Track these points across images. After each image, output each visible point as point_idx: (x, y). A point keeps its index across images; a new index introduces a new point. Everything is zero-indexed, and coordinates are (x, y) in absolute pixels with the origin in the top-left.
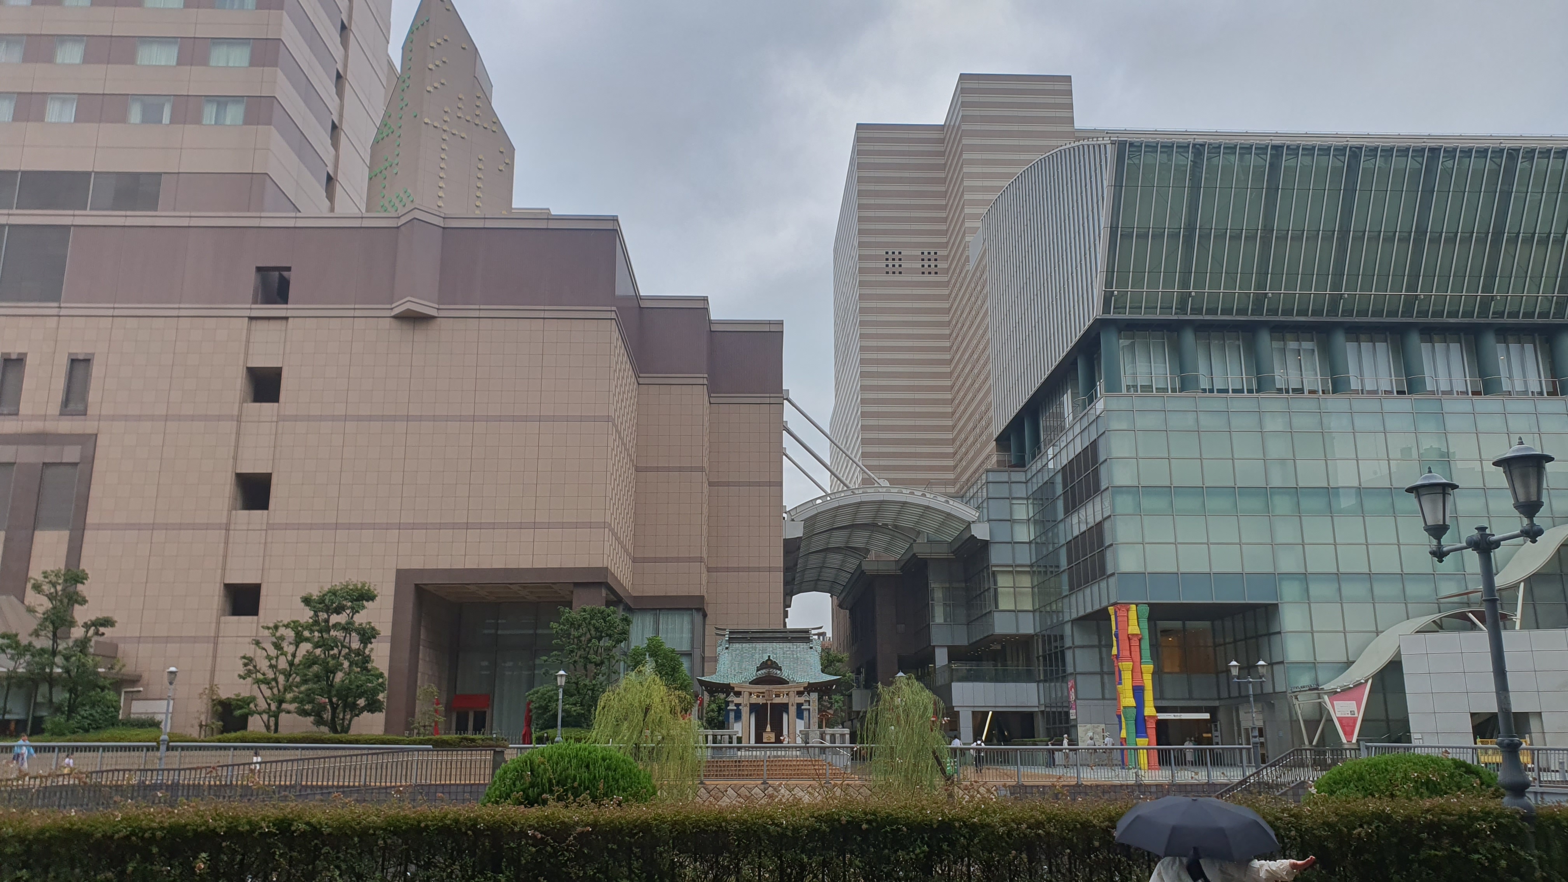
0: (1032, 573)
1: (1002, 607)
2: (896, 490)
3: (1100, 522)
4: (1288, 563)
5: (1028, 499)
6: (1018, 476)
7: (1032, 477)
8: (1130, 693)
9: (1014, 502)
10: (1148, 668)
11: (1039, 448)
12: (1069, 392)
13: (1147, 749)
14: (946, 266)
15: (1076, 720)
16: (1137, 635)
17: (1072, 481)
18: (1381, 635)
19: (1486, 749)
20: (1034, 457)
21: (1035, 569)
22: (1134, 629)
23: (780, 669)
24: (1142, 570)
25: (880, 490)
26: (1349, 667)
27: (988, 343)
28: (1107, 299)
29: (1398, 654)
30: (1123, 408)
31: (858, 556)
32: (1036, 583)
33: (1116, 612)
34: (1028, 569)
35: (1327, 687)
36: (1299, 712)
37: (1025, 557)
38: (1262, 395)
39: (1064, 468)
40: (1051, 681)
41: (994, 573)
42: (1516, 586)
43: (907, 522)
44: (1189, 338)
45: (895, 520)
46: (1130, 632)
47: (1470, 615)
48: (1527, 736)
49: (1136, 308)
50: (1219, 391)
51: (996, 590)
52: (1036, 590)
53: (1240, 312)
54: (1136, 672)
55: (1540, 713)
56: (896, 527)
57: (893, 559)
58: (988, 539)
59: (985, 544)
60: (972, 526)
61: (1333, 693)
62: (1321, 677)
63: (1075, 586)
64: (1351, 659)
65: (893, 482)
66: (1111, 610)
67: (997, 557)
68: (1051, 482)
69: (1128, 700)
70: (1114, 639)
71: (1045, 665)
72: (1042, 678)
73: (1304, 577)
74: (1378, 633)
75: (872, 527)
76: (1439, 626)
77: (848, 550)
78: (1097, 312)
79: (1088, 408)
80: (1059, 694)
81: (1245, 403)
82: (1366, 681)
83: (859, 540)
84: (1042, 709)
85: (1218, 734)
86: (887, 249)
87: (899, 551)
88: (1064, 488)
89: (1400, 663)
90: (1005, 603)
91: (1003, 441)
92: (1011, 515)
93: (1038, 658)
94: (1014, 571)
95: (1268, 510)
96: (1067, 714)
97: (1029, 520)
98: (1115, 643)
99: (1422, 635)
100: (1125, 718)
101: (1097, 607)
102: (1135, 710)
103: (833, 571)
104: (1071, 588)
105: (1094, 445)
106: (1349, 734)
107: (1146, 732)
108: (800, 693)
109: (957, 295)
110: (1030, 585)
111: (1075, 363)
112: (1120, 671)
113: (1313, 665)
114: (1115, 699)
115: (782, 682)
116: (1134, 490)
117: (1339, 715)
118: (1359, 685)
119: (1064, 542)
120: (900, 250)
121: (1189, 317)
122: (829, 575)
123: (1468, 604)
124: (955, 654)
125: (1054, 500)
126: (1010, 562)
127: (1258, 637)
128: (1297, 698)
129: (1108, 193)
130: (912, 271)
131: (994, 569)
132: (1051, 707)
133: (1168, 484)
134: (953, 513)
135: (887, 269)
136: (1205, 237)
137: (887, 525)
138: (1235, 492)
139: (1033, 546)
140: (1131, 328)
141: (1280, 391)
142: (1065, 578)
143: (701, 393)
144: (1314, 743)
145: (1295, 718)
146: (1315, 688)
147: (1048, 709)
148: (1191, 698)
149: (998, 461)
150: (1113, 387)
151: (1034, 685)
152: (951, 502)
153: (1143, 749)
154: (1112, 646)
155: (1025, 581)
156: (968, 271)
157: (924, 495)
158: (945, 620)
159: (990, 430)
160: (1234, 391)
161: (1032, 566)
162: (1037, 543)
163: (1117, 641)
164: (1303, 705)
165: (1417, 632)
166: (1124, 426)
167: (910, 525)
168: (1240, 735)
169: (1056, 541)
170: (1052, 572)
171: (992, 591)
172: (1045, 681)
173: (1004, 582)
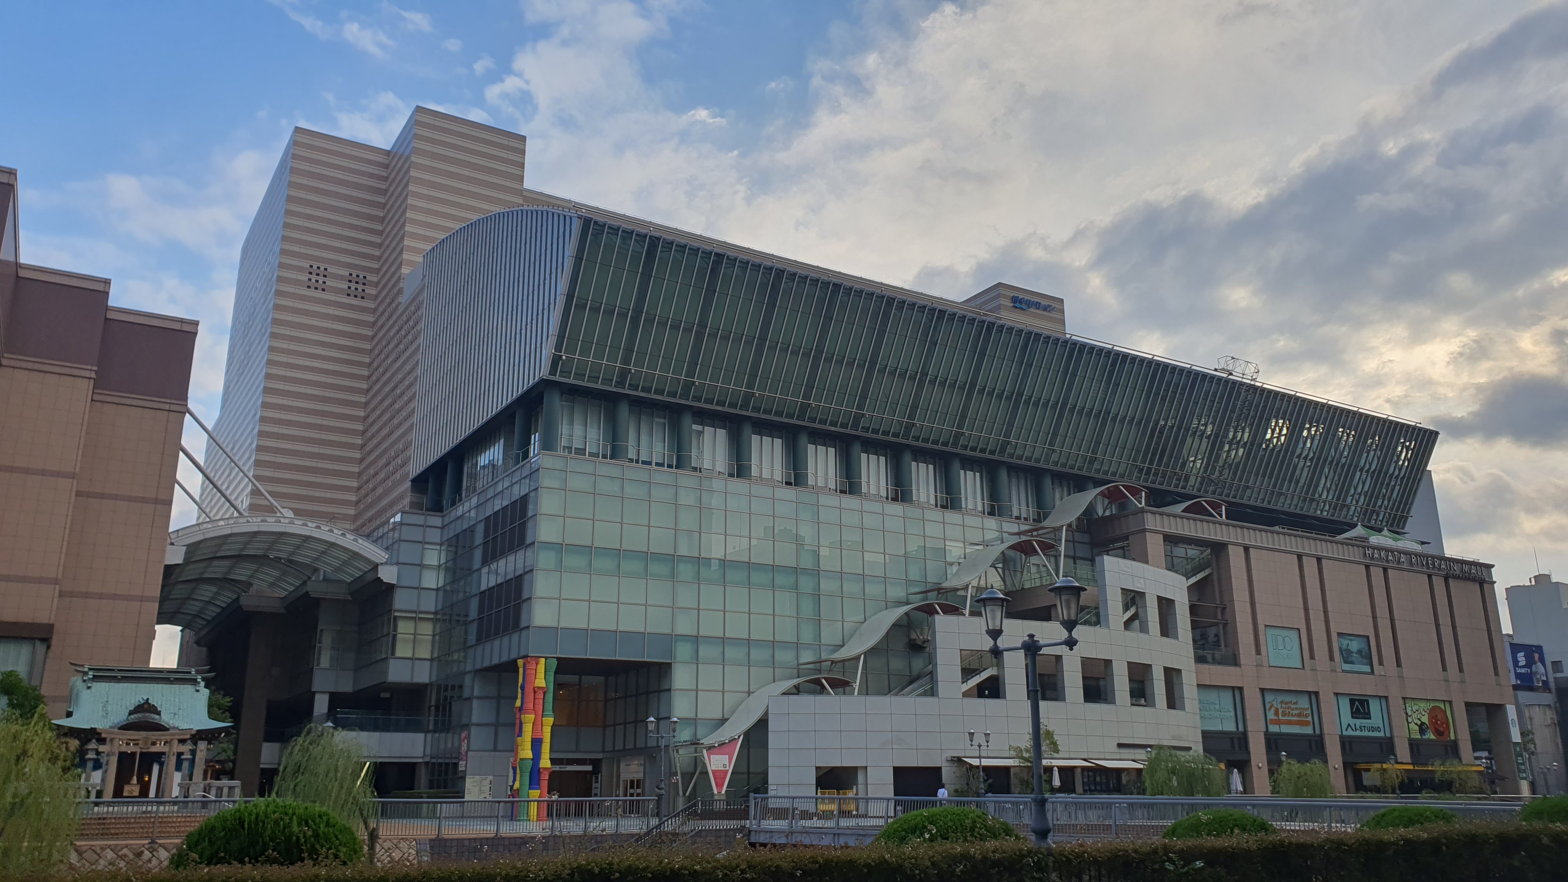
0: (435, 621)
1: (398, 654)
2: (301, 522)
3: (521, 576)
4: (684, 627)
5: (441, 544)
6: (435, 520)
7: (450, 523)
8: (528, 745)
9: (427, 546)
10: (549, 721)
11: (460, 495)
12: (502, 442)
13: (538, 801)
14: (374, 292)
15: (465, 772)
16: (542, 688)
17: (495, 531)
18: (752, 696)
19: (823, 799)
20: (453, 503)
21: (439, 616)
22: (540, 682)
23: (159, 713)
24: (555, 625)
25: (282, 520)
26: (723, 724)
27: (416, 379)
28: (556, 361)
29: (766, 713)
30: (558, 467)
31: (236, 589)
32: (438, 631)
33: (524, 665)
34: (432, 616)
35: (706, 741)
36: (678, 765)
37: (429, 603)
38: (680, 471)
39: (487, 519)
40: (442, 731)
41: (395, 618)
42: (857, 658)
43: (304, 557)
44: (624, 411)
45: (292, 553)
46: (536, 685)
47: (824, 681)
48: (855, 787)
49: (580, 376)
50: (644, 462)
51: (395, 636)
52: (437, 638)
53: (670, 394)
54: (537, 725)
55: (866, 768)
56: (290, 561)
57: (277, 595)
58: (395, 582)
59: (391, 587)
60: (380, 567)
61: (710, 748)
62: (700, 732)
63: (483, 637)
64: (726, 717)
65: (297, 512)
66: (520, 662)
67: (401, 601)
68: (471, 530)
69: (527, 753)
70: (520, 691)
71: (437, 715)
72: (431, 728)
73: (696, 640)
74: (749, 693)
75: (261, 559)
76: (797, 690)
77: (225, 582)
78: (544, 372)
79: (521, 464)
80: (449, 745)
81: (664, 476)
82: (739, 737)
83: (241, 573)
84: (427, 759)
85: (598, 785)
86: (312, 263)
87: (288, 586)
88: (485, 537)
89: (767, 721)
90: (403, 650)
91: (420, 482)
92: (422, 561)
93: (430, 707)
94: (416, 617)
95: (673, 576)
96: (456, 765)
97: (439, 566)
98: (519, 695)
99: (786, 697)
100: (521, 770)
101: (505, 658)
102: (531, 762)
103: (200, 604)
104: (480, 639)
105: (524, 500)
106: (719, 785)
107: (539, 784)
108: (182, 741)
109: (383, 325)
110: (431, 633)
111: (513, 416)
112: (521, 724)
113: (693, 721)
114: (513, 751)
115: (160, 728)
116: (559, 548)
117: (714, 768)
118: (733, 740)
119: (477, 592)
120: (326, 266)
121: (627, 391)
122: (193, 607)
123: (820, 671)
124: (337, 701)
125: (472, 549)
126: (414, 608)
127: (648, 693)
128: (677, 752)
129: (569, 264)
130: (338, 291)
131: (396, 614)
132: (438, 758)
133: (590, 544)
134: (361, 552)
135: (309, 284)
136: (650, 321)
137: (280, 558)
138: (647, 557)
139: (441, 593)
140: (573, 393)
141: (695, 469)
142: (473, 629)
143: (85, 387)
144: (687, 794)
145: (674, 770)
146: (695, 743)
147: (434, 761)
148: (577, 751)
149: (411, 503)
150: (548, 445)
151: (420, 736)
152: (360, 541)
153: (534, 801)
154: (516, 698)
155: (427, 629)
156: (400, 303)
157: (331, 531)
158: (330, 666)
159: (406, 468)
160: (657, 464)
161: (436, 613)
162: (445, 591)
163: (523, 694)
164: (682, 758)
165: (784, 694)
166: (555, 484)
167: (307, 561)
168: (618, 786)
169: (468, 590)
170: (458, 621)
171: (391, 636)
172: (434, 731)
173: (404, 628)
